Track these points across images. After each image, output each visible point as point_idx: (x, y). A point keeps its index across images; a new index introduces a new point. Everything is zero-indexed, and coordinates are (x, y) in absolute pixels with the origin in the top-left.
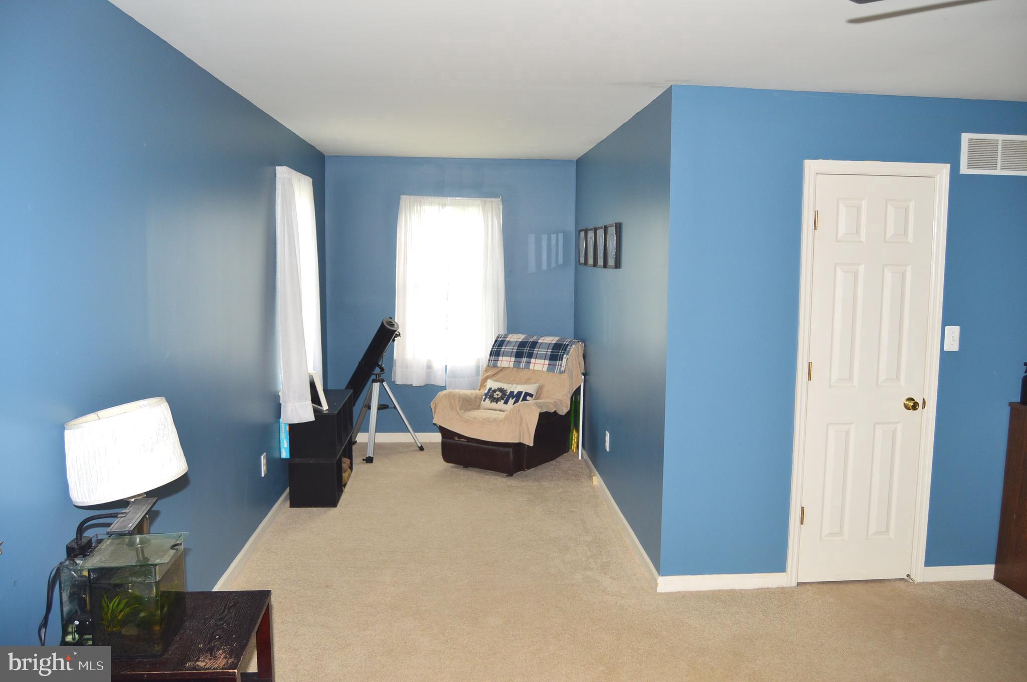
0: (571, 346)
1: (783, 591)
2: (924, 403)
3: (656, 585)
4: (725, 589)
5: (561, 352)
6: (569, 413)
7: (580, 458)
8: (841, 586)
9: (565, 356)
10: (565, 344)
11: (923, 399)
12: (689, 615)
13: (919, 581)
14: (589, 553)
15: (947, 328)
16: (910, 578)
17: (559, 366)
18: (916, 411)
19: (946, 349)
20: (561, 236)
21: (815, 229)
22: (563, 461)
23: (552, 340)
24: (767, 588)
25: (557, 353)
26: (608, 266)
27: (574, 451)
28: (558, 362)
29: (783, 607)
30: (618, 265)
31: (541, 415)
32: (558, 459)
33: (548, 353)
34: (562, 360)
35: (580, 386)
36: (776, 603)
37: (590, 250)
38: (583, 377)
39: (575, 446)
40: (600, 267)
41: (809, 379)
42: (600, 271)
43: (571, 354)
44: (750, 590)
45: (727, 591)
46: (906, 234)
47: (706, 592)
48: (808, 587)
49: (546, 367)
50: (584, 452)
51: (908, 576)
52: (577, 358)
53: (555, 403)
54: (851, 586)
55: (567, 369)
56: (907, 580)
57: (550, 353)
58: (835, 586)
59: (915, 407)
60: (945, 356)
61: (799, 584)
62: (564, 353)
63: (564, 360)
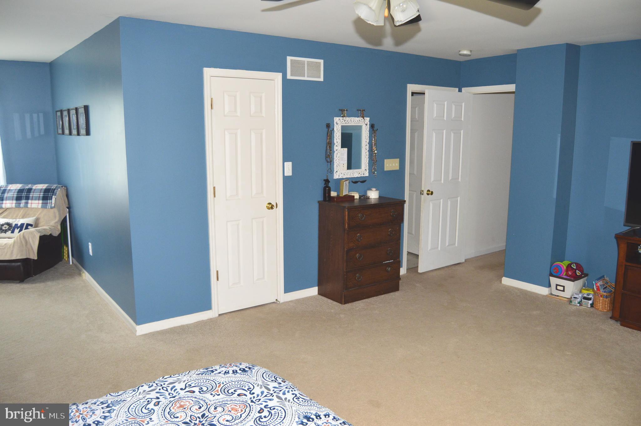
0: (57, 190)
1: (211, 320)
2: (277, 205)
3: (136, 331)
4: (178, 326)
5: (51, 194)
6: (60, 235)
7: (71, 263)
8: (242, 312)
9: (53, 197)
10: (53, 189)
11: (276, 203)
12: (159, 344)
13: (282, 302)
14: (88, 321)
15: (285, 163)
16: (278, 301)
17: (50, 204)
18: (273, 210)
19: (285, 175)
20: (41, 115)
21: (212, 109)
22: (59, 267)
23: (43, 186)
24: (202, 321)
25: (47, 195)
26: (80, 134)
27: (66, 260)
28: (49, 201)
29: (213, 329)
30: (88, 133)
31: (41, 238)
32: (56, 266)
33: (41, 195)
34: (52, 199)
35: (66, 217)
36: (208, 327)
37: (66, 124)
38: (68, 210)
39: (66, 256)
40: (74, 135)
41: (215, 196)
42: (75, 138)
43: (58, 195)
44: (192, 324)
45: (179, 327)
46: (261, 112)
47: (166, 329)
48: (225, 315)
49: (40, 206)
50: (74, 259)
51: (276, 300)
52: (62, 198)
53: (50, 228)
54: (248, 311)
55: (56, 205)
56: (276, 302)
57: (42, 195)
58: (239, 313)
59: (272, 208)
60: (286, 179)
61: (220, 315)
62: (52, 194)
63: (53, 200)
